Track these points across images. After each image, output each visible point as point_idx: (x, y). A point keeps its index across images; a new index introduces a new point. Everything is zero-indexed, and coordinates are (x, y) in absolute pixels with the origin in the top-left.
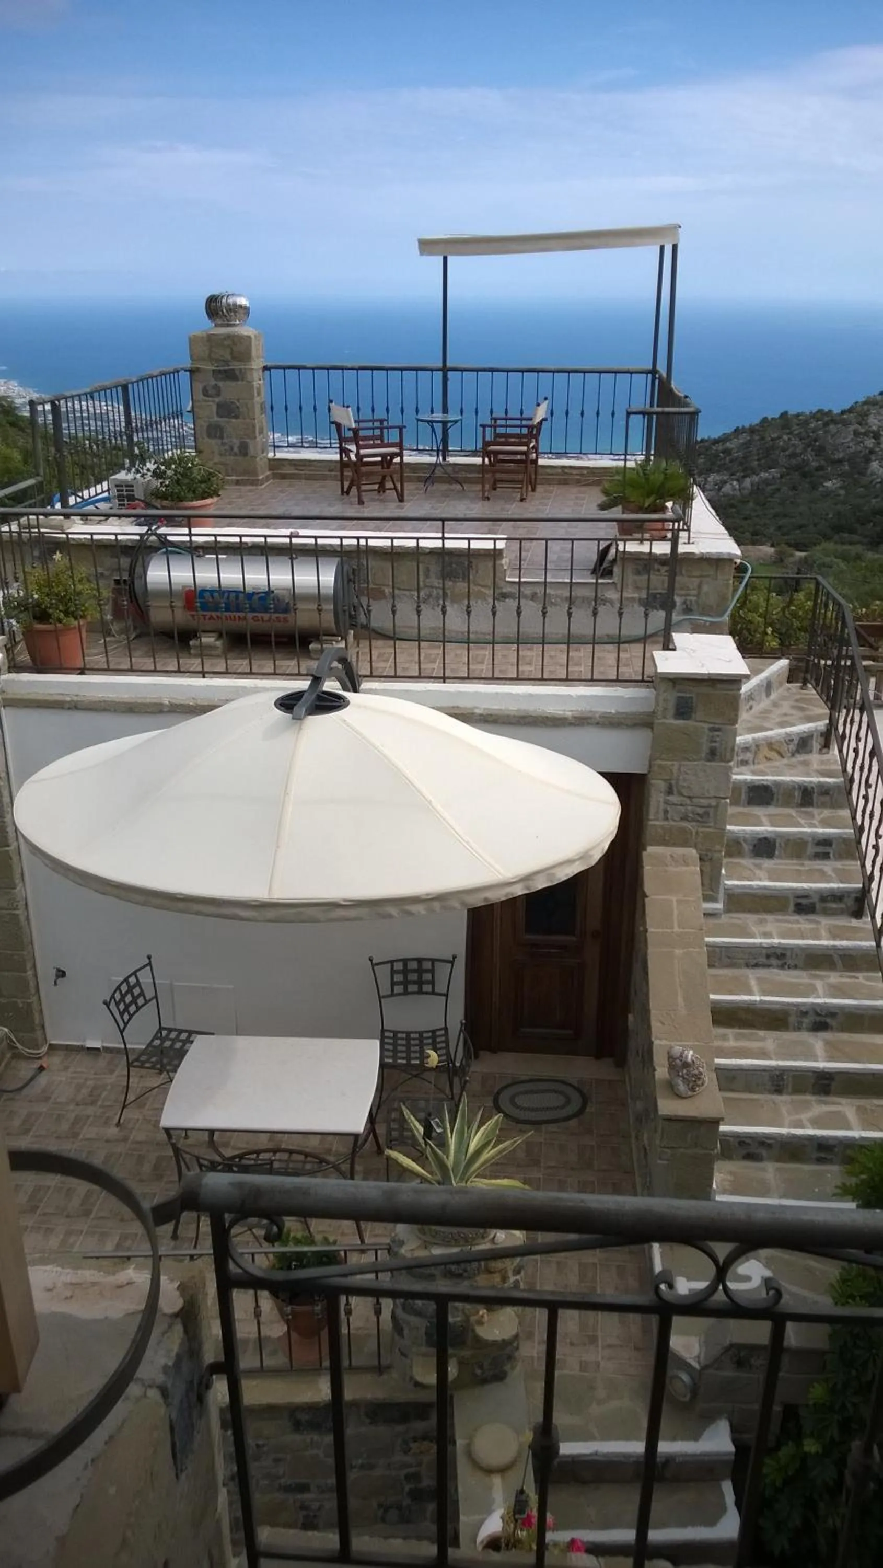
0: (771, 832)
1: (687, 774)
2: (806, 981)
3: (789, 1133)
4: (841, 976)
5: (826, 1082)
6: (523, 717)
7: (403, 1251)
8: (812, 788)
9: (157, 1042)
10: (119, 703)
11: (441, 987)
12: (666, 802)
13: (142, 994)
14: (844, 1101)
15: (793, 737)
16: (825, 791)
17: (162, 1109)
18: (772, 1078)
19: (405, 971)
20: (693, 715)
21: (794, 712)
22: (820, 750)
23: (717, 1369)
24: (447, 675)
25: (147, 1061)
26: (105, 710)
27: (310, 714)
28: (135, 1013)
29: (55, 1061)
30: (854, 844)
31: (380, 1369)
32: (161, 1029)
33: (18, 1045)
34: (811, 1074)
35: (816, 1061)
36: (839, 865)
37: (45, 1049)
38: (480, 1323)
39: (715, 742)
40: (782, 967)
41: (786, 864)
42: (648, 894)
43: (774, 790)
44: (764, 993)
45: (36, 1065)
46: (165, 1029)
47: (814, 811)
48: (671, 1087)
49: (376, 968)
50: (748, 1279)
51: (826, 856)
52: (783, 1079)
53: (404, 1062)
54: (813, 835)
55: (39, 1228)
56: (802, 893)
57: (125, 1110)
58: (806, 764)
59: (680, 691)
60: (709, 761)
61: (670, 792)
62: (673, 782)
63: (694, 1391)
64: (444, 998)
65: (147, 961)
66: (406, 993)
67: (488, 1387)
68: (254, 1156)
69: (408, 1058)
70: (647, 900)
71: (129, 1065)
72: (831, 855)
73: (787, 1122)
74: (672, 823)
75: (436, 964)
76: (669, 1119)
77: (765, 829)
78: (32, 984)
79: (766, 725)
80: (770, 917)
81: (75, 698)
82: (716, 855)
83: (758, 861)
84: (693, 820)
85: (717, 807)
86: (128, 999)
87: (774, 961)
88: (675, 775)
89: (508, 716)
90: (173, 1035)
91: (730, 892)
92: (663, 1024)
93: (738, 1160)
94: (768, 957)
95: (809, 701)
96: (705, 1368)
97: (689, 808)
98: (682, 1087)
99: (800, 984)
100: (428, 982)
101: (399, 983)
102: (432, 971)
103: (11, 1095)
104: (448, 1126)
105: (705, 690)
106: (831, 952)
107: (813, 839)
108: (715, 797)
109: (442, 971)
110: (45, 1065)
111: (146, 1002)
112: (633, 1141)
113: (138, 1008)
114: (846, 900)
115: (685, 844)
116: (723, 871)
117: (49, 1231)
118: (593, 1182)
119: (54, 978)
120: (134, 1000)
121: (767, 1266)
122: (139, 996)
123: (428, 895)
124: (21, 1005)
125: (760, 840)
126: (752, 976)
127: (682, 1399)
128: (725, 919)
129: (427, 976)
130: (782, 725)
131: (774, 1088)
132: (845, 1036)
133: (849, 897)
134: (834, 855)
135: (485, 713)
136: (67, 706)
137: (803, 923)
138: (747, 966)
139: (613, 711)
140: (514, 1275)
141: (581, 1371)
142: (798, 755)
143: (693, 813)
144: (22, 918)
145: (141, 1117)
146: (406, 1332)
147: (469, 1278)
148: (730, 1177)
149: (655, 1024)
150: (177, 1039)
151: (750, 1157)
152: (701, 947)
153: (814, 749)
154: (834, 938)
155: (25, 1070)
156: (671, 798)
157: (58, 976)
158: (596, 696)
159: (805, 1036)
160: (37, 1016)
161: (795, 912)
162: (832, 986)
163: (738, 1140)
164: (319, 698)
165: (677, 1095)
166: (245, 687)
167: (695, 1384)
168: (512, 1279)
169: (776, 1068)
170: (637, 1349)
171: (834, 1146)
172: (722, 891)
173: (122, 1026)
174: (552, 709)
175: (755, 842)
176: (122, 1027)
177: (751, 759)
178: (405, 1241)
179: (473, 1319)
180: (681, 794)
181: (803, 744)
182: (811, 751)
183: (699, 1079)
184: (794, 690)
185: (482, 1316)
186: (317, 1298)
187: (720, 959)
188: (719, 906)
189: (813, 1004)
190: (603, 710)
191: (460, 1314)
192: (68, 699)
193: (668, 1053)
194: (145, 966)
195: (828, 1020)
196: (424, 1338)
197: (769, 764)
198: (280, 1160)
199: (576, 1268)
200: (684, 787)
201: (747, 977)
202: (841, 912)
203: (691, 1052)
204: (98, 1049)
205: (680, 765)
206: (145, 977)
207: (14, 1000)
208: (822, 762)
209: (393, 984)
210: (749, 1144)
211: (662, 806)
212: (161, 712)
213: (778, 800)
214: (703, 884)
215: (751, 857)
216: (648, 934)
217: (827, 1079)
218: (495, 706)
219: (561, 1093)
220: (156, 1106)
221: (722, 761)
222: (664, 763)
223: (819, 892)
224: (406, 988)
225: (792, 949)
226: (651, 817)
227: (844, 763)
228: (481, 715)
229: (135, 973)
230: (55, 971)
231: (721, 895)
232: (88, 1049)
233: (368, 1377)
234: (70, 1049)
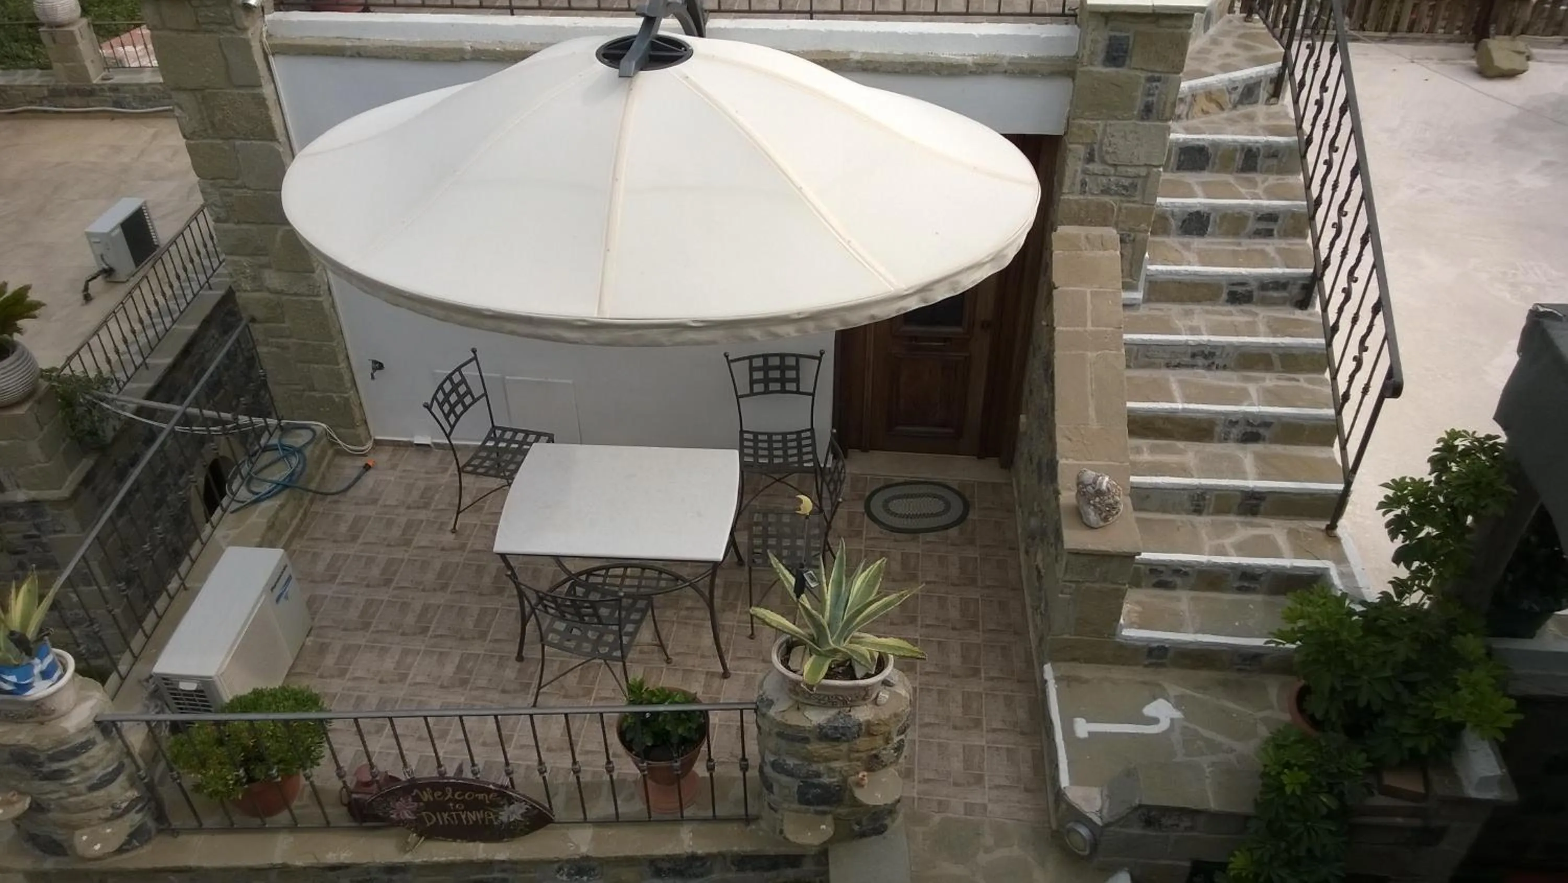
0: (1205, 205)
1: (1113, 136)
2: (1237, 384)
3: (1209, 561)
4: (1279, 379)
5: (1255, 502)
6: (911, 64)
7: (772, 712)
8: (1258, 149)
9: (490, 444)
10: (412, 48)
11: (806, 386)
12: (1085, 172)
13: (469, 392)
14: (1272, 522)
15: (1237, 84)
16: (1273, 152)
17: (501, 513)
18: (1192, 498)
19: (766, 368)
20: (1128, 62)
21: (1240, 52)
22: (1268, 100)
23: (1121, 827)
24: (814, 8)
25: (480, 465)
26: (394, 58)
27: (642, 70)
28: (462, 413)
29: (382, 458)
30: (1306, 219)
31: (747, 819)
32: (494, 428)
33: (340, 442)
34: (1238, 493)
35: (1245, 479)
36: (1283, 244)
37: (369, 445)
38: (859, 784)
39: (1153, 95)
40: (1209, 367)
41: (1220, 243)
42: (1057, 285)
43: (1210, 151)
44: (1188, 399)
45: (360, 463)
46: (499, 428)
47: (1258, 177)
48: (1078, 515)
49: (732, 364)
50: (1155, 721)
51: (1269, 234)
52: (1204, 499)
53: (766, 461)
54: (1256, 209)
55: (373, 647)
56: (1236, 280)
57: (460, 515)
58: (1250, 118)
59: (1112, 30)
60: (1142, 119)
61: (1090, 159)
62: (1096, 147)
63: (1095, 845)
64: (811, 397)
65: (473, 355)
66: (767, 392)
67: (865, 841)
68: (603, 572)
69: (771, 457)
70: (1055, 292)
71: (460, 470)
72: (1275, 232)
73: (1207, 548)
74: (1090, 197)
75: (802, 360)
76: (1077, 553)
77: (1198, 201)
78: (347, 377)
79: (1204, 68)
80: (1197, 308)
81: (357, 43)
82: (1140, 236)
83: (1186, 239)
84: (1117, 193)
85: (1147, 176)
86: (453, 398)
87: (1200, 361)
88: (1099, 138)
89: (892, 63)
90: (508, 435)
91: (1152, 278)
92: (1070, 439)
93: (1147, 587)
94: (1194, 356)
95: (1254, 37)
96: (1107, 825)
97: (1112, 179)
98: (1093, 517)
99: (1231, 388)
100: (791, 380)
101: (758, 381)
102: (797, 368)
103: (336, 497)
104: (824, 581)
105: (1143, 27)
106: (1270, 352)
107: (1257, 213)
108: (1146, 165)
109: (810, 367)
110: (371, 464)
111: (475, 400)
112: (1022, 556)
113: (466, 408)
114: (1290, 287)
115: (1104, 223)
116: (1147, 255)
117: (384, 651)
118: (977, 600)
119: (371, 370)
120: (461, 400)
121: (1177, 706)
122: (465, 394)
123: (799, 314)
124: (337, 400)
125: (1191, 214)
126: (1173, 378)
127: (1081, 853)
128: (1143, 311)
129: (791, 374)
130: (1225, 68)
131: (1192, 508)
132: (1279, 449)
133: (1294, 284)
134: (1278, 232)
135: (864, 58)
136: (349, 53)
137: (1237, 315)
138: (1168, 366)
139: (1026, 56)
140: (898, 735)
141: (966, 814)
142: (1240, 107)
143: (1117, 185)
144: (326, 305)
145: (479, 523)
146: (776, 788)
147: (847, 741)
148: (1138, 608)
149: (1060, 441)
150: (512, 440)
151: (1162, 585)
152: (1118, 349)
153: (1260, 101)
154: (1274, 333)
155: (351, 467)
156: (1091, 167)
157: (375, 369)
158: (1004, 35)
159: (1232, 448)
160: (356, 410)
161: (1227, 301)
162: (1268, 391)
163: (1149, 567)
164: (653, 46)
165: (1085, 524)
166: (562, 27)
167: (1095, 840)
168: (896, 739)
169: (1198, 487)
170: (1027, 790)
171: (1261, 575)
172: (1143, 277)
173: (448, 429)
174: (948, 54)
175: (1186, 216)
176: (448, 431)
177: (1185, 113)
178: (775, 701)
179: (852, 779)
180: (1104, 162)
181: (1248, 92)
182: (1256, 102)
183: (1114, 508)
184: (1236, 23)
185: (862, 779)
186: (675, 755)
187: (1136, 358)
188: (1138, 295)
189: (1246, 413)
190: (1012, 54)
191: (837, 774)
192: (348, 44)
193: (1078, 478)
194: (471, 361)
195: (1262, 431)
196: (796, 796)
197: (1204, 118)
198: (632, 577)
199: (959, 698)
200: (1107, 152)
201: (1168, 380)
202: (1282, 302)
203: (1107, 479)
204: (428, 445)
205: (1106, 125)
206: (470, 372)
207: (329, 394)
208: (1270, 116)
209: (752, 382)
210: (1162, 572)
211: (1079, 177)
212: (463, 59)
213: (1214, 163)
214: (1122, 271)
215: (1179, 235)
216: (1056, 334)
217: (1256, 499)
218: (876, 50)
219: (941, 498)
220: (494, 510)
221: (1158, 119)
222: (1085, 122)
223: (1257, 278)
224: (767, 386)
225: (1223, 347)
226: (1065, 190)
227: (1300, 120)
228: (858, 62)
229: (459, 369)
230: (370, 363)
231: (1142, 284)
232: (418, 445)
233: (734, 828)
234: (397, 445)
